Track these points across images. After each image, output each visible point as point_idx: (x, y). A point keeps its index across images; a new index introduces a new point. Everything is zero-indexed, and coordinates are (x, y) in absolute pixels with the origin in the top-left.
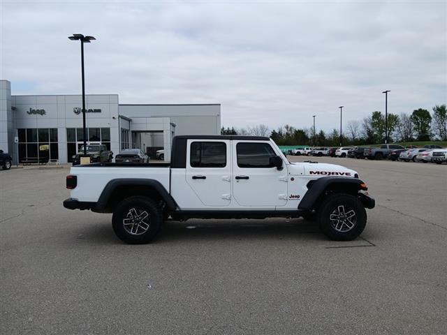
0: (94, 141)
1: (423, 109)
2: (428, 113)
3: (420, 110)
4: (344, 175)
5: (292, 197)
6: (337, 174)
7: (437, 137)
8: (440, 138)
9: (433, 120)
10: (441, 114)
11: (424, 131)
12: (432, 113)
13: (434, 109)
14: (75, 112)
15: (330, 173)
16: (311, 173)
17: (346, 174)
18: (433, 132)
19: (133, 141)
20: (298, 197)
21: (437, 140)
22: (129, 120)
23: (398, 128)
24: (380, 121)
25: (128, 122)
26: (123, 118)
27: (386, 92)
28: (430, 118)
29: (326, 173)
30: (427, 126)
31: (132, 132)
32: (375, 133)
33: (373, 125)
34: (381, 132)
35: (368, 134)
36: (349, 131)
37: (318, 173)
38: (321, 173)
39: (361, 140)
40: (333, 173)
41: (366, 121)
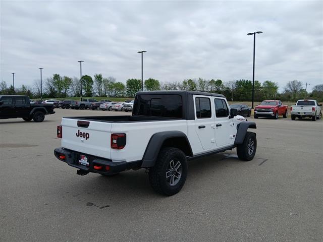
1: (88, 75)
2: (91, 79)
3: (86, 76)
7: (97, 94)
8: (99, 95)
9: (94, 83)
10: (99, 80)
11: (89, 90)
12: (94, 79)
13: (95, 76)
18: (95, 91)
21: (97, 96)
23: (71, 87)
24: (59, 81)
27: (81, 62)
28: (92, 82)
30: (91, 87)
32: (56, 90)
33: (55, 84)
34: (60, 89)
35: (50, 90)
36: (35, 87)
39: (45, 94)
41: (48, 80)
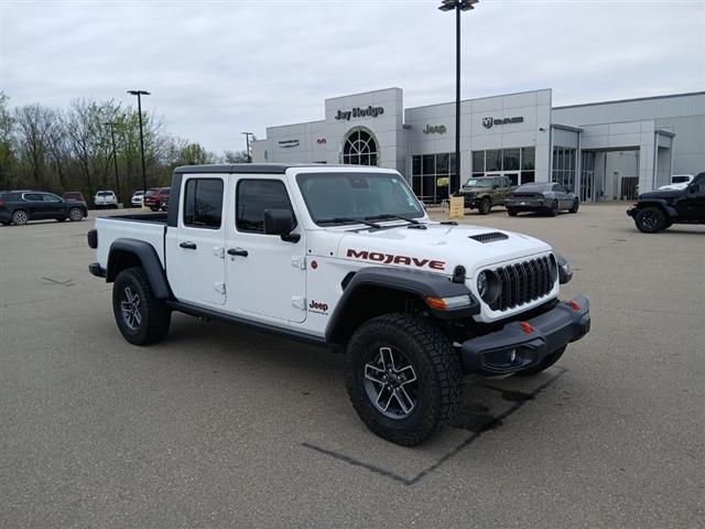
0: (511, 169)
4: (426, 268)
5: (314, 305)
6: (408, 261)
14: (485, 125)
15: (390, 258)
16: (350, 253)
17: (432, 264)
19: (582, 168)
20: (324, 307)
22: (578, 132)
25: (575, 135)
26: (557, 127)
29: (382, 257)
31: (585, 152)
37: (365, 255)
38: (372, 256)
40: (398, 260)
